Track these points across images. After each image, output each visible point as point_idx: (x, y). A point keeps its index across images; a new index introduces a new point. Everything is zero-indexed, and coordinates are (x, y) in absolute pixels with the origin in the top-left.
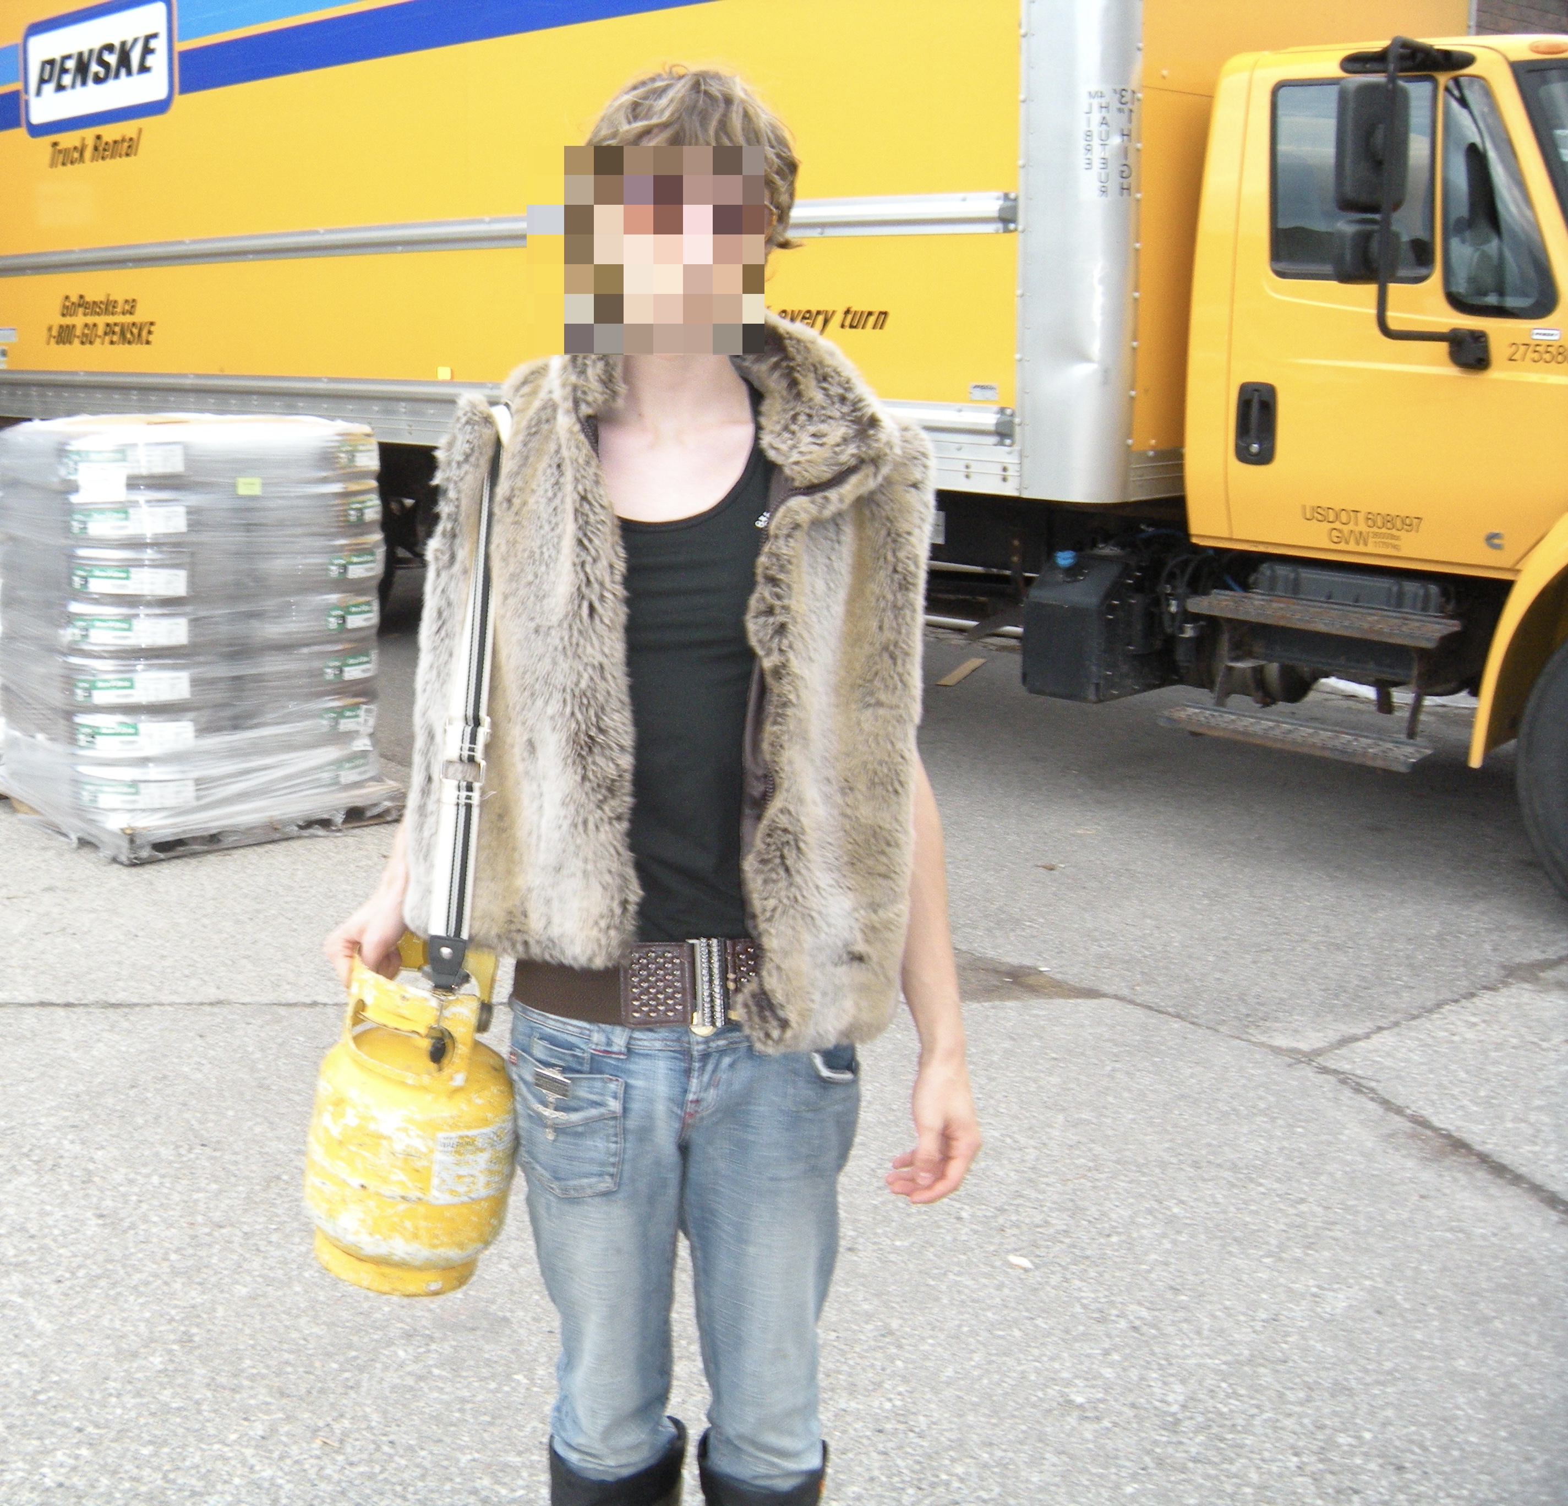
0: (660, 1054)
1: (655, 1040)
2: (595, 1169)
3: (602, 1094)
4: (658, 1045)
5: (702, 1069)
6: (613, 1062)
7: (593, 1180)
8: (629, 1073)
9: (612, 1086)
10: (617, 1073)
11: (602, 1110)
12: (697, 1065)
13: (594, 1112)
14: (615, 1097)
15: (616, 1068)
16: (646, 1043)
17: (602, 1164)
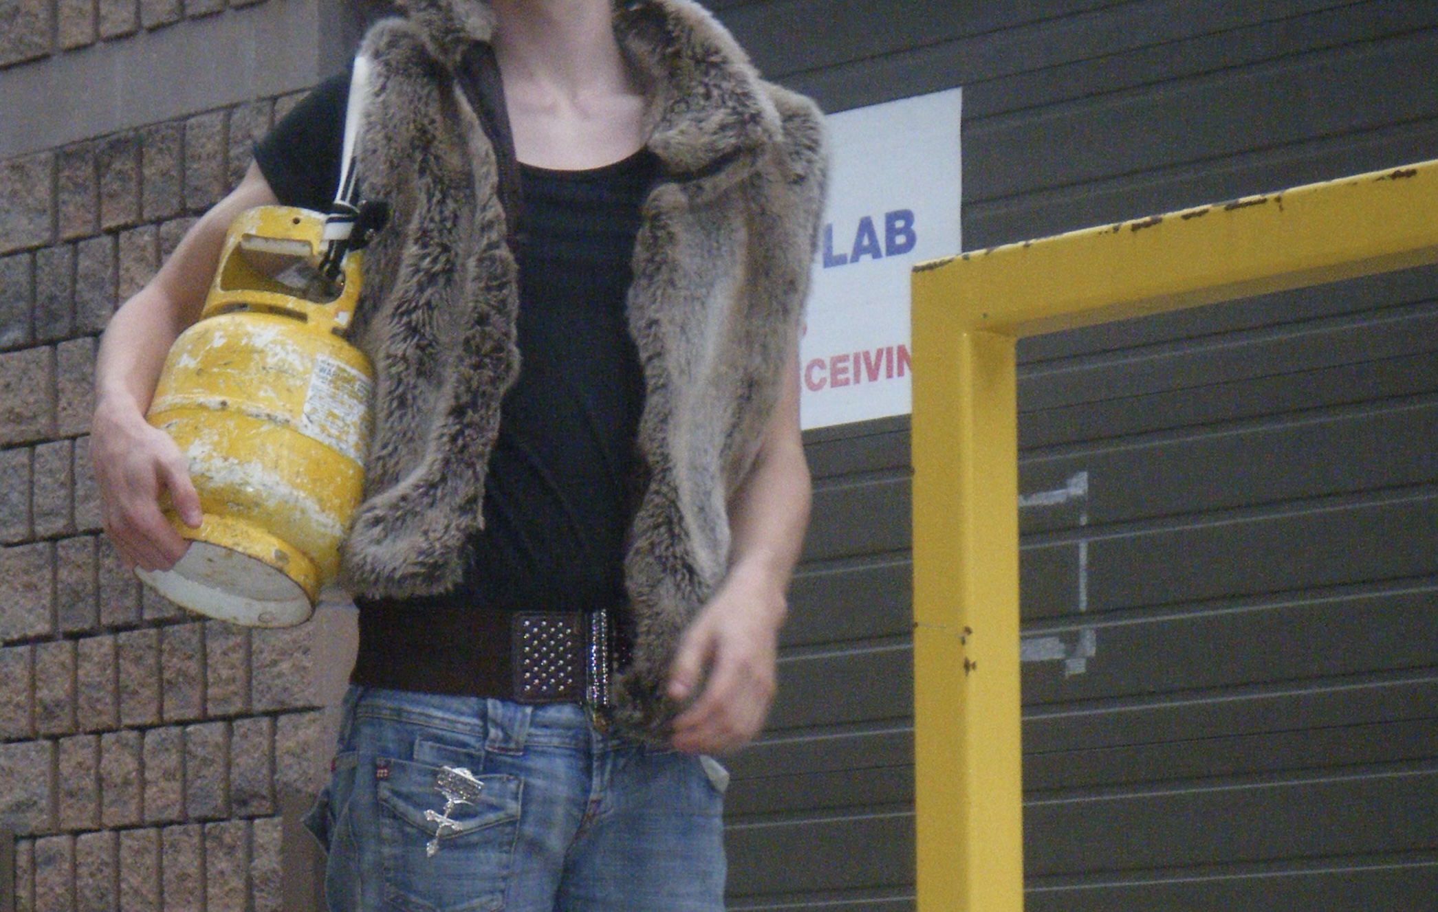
0: (557, 751)
1: (552, 735)
2: (488, 885)
3: (501, 797)
4: (556, 741)
5: (602, 768)
6: (509, 760)
7: (484, 899)
8: (529, 771)
9: (512, 786)
10: (516, 770)
11: (501, 814)
12: (595, 764)
13: (491, 817)
14: (516, 798)
15: (513, 766)
16: (542, 739)
17: (493, 879)
